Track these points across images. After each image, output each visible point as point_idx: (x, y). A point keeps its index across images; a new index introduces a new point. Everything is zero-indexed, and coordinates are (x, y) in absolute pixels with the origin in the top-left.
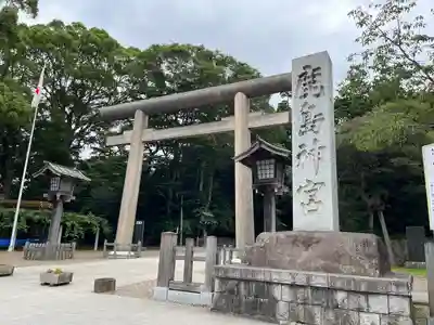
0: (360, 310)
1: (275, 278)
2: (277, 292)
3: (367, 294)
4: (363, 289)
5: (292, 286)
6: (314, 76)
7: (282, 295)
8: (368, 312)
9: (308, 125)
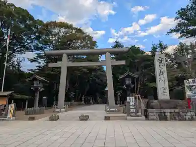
0: (185, 115)
2: (167, 114)
3: (187, 112)
5: (171, 112)
6: (161, 60)
7: (168, 114)
9: (161, 73)
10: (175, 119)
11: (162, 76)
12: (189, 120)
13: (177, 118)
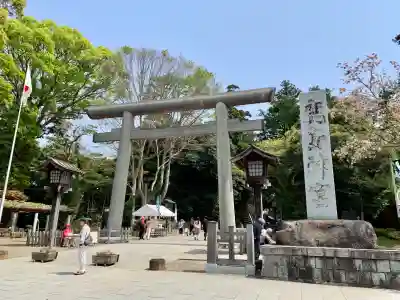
0: (371, 271)
1: (310, 253)
2: (312, 262)
3: (375, 260)
4: (373, 257)
5: (324, 258)
6: (317, 108)
7: (316, 264)
8: (376, 272)
9: (315, 142)
10: (338, 281)
11: (316, 153)
12: (383, 285)
13: (343, 279)
